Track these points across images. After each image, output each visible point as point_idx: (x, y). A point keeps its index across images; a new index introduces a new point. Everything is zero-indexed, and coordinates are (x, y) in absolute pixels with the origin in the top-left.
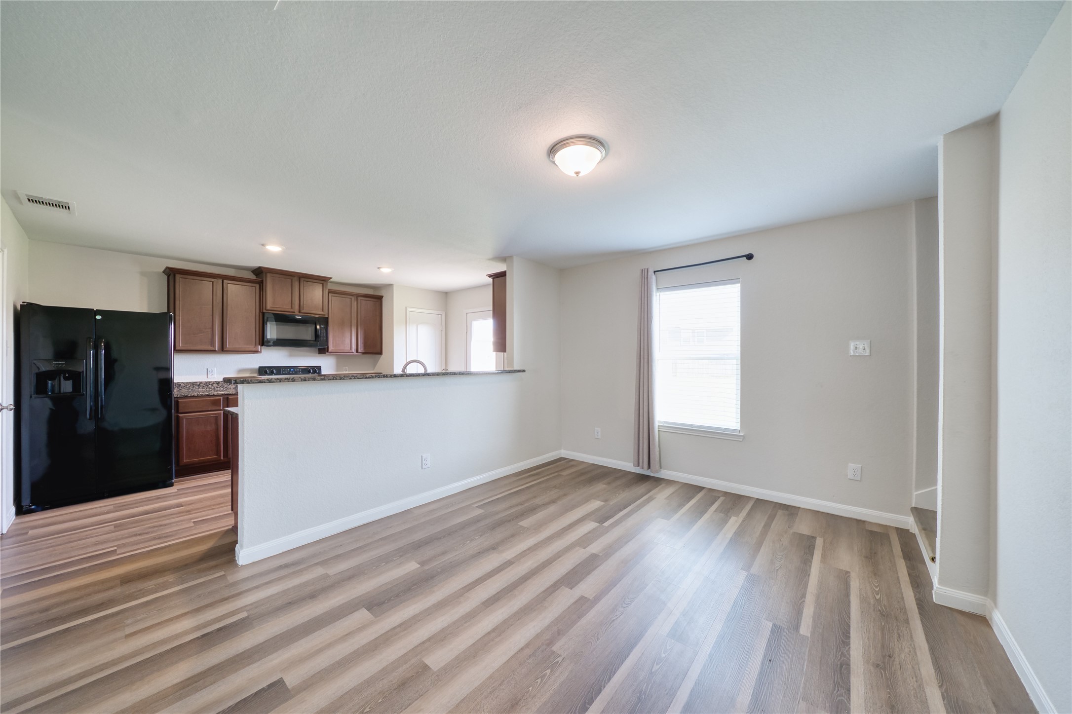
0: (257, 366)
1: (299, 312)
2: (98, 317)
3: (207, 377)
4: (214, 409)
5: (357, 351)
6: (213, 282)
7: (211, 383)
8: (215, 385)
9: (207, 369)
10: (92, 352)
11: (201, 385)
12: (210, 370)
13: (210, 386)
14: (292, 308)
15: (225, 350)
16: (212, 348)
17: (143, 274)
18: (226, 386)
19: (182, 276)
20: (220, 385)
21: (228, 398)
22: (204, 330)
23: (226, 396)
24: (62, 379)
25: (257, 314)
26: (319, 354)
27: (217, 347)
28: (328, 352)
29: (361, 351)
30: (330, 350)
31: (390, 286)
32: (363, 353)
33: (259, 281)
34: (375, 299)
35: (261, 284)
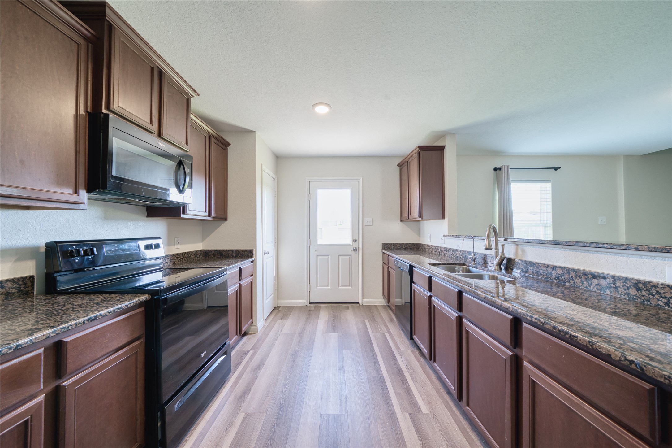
1: (159, 135)
5: (209, 215)
14: (151, 123)
21: (59, 344)
23: (53, 341)
28: (184, 213)
29: (213, 214)
30: (188, 212)
31: (249, 133)
32: (213, 218)
33: (89, 35)
34: (224, 145)
35: (90, 45)
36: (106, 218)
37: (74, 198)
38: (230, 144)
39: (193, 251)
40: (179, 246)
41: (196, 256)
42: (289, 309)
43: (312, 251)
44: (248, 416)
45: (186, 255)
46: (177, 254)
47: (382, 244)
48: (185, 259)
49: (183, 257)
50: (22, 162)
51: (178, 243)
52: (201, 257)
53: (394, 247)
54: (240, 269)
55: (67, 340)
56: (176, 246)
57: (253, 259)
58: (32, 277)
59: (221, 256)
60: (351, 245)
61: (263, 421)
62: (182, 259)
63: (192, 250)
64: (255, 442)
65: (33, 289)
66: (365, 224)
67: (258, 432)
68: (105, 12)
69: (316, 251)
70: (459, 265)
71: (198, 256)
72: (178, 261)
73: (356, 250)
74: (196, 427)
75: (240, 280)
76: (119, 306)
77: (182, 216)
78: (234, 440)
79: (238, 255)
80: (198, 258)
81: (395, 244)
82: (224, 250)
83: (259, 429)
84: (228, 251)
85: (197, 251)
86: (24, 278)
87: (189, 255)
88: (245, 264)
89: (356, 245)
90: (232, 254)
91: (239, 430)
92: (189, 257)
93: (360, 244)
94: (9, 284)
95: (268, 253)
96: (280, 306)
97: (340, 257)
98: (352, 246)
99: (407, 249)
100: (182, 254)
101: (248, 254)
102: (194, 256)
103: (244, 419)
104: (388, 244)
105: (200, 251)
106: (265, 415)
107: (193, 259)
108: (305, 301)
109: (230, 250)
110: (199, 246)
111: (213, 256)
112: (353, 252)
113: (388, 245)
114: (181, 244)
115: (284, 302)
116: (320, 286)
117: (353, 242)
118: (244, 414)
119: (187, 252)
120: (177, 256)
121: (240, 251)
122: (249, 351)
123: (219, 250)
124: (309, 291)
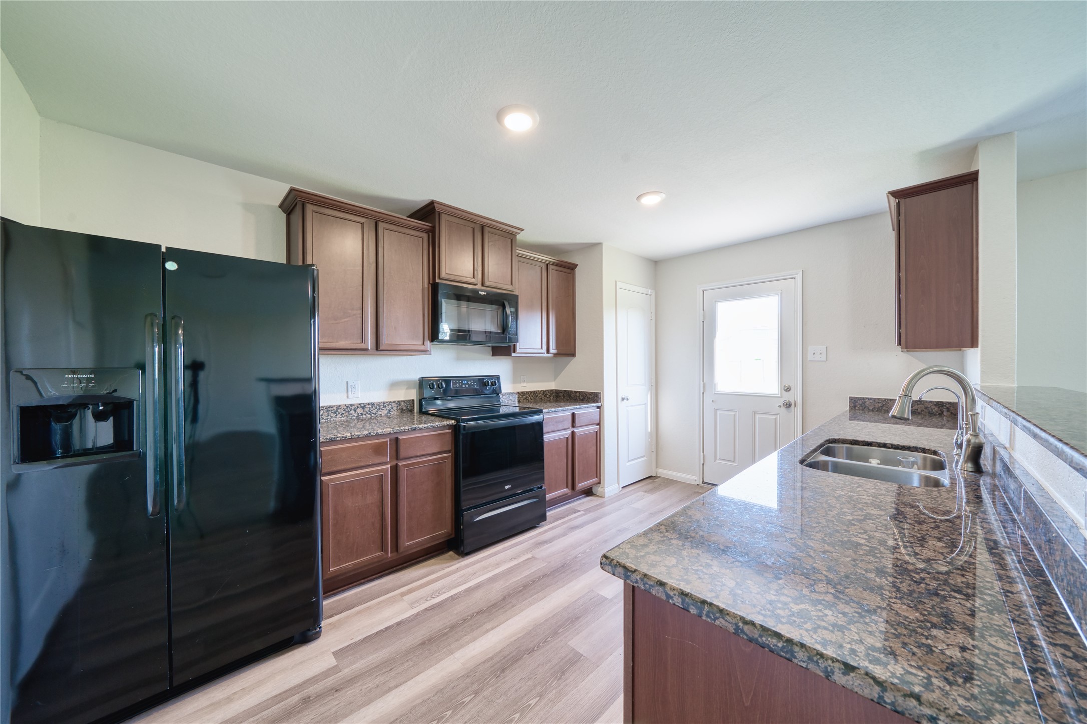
0: (416, 377)
1: (483, 285)
2: (171, 266)
3: (348, 397)
4: (377, 461)
5: (548, 351)
6: (362, 224)
7: (353, 407)
8: (360, 411)
9: (347, 382)
10: (156, 349)
11: (339, 411)
12: (352, 384)
13: (352, 412)
14: (474, 277)
15: (381, 348)
16: (362, 346)
17: (248, 207)
18: (374, 411)
19: (315, 208)
20: (367, 410)
21: (397, 439)
22: (350, 311)
23: (394, 436)
24: (89, 414)
25: (426, 286)
26: (493, 355)
27: (370, 343)
28: (514, 352)
29: (553, 350)
30: (518, 350)
31: (595, 247)
32: (555, 354)
33: (428, 227)
34: (568, 269)
35: (430, 234)
36: (458, 359)
37: (422, 348)
38: (576, 265)
39: (541, 391)
40: (525, 384)
41: (546, 396)
42: (669, 482)
43: (708, 401)
44: (533, 558)
45: (532, 394)
46: (522, 392)
47: (850, 398)
48: (532, 398)
49: (529, 395)
50: (395, 328)
51: (524, 381)
52: (552, 397)
53: (882, 407)
54: (573, 415)
55: (401, 438)
56: (522, 385)
57: (599, 404)
58: (413, 400)
59: (569, 397)
60: (779, 396)
61: (540, 567)
62: (528, 397)
63: (540, 389)
64: (522, 577)
65: (414, 408)
66: (810, 357)
67: (530, 573)
68: (434, 207)
69: (712, 401)
70: (925, 453)
71: (548, 396)
72: (524, 400)
73: (790, 405)
74: (495, 547)
75: (573, 426)
76: (432, 424)
77: (513, 354)
78: (510, 568)
79: (585, 398)
80: (547, 398)
81: (885, 399)
82: (572, 391)
83: (533, 571)
84: (576, 392)
85: (546, 391)
86: (410, 400)
87: (537, 395)
88: (585, 411)
89: (788, 397)
90: (579, 396)
91: (519, 564)
92: (537, 396)
93: (796, 395)
94: (402, 404)
95: (628, 399)
96: (660, 477)
97: (757, 416)
98: (781, 397)
99: (919, 413)
100: (528, 392)
101: (592, 398)
102: (543, 396)
103: (529, 559)
104: (863, 399)
105: (551, 391)
106: (545, 565)
107: (541, 399)
108: (696, 478)
109: (578, 391)
110: (551, 386)
111: (562, 398)
112: (783, 409)
113: (865, 402)
114: (527, 382)
115: (664, 473)
116: (720, 459)
117: (783, 391)
118: (531, 555)
119: (534, 391)
120: (522, 394)
121: (587, 393)
122: (580, 511)
123: (568, 391)
124: (702, 463)
